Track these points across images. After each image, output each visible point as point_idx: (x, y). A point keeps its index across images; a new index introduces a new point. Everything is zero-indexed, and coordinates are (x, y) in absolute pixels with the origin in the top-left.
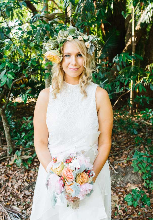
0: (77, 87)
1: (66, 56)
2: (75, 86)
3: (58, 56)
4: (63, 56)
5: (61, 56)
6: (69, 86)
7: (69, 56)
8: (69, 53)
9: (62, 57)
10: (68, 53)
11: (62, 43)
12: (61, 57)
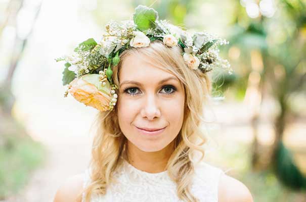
0: (161, 178)
1: (126, 91)
2: (157, 177)
3: (103, 91)
4: (117, 92)
5: (113, 92)
6: (138, 177)
7: (137, 91)
8: (136, 83)
9: (116, 96)
10: (132, 83)
11: (118, 53)
12: (112, 94)
